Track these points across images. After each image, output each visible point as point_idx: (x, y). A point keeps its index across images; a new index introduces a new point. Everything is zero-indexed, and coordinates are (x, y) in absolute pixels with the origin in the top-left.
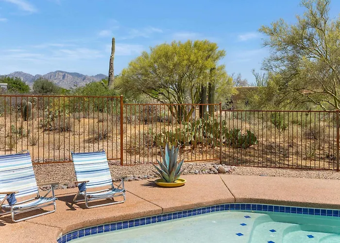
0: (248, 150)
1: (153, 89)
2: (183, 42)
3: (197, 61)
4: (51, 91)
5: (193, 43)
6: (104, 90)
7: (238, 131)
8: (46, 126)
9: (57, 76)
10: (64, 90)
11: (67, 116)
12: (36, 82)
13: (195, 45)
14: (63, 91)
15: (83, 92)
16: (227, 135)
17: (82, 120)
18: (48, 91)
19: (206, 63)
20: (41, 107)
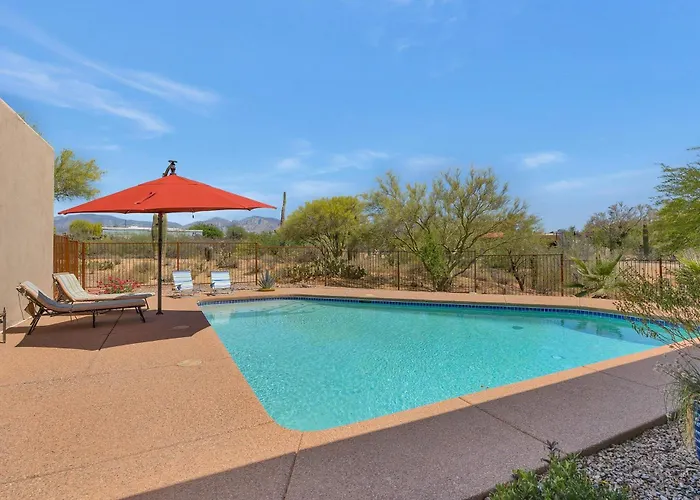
3: (338, 213)
8: (221, 264)
9: (252, 221)
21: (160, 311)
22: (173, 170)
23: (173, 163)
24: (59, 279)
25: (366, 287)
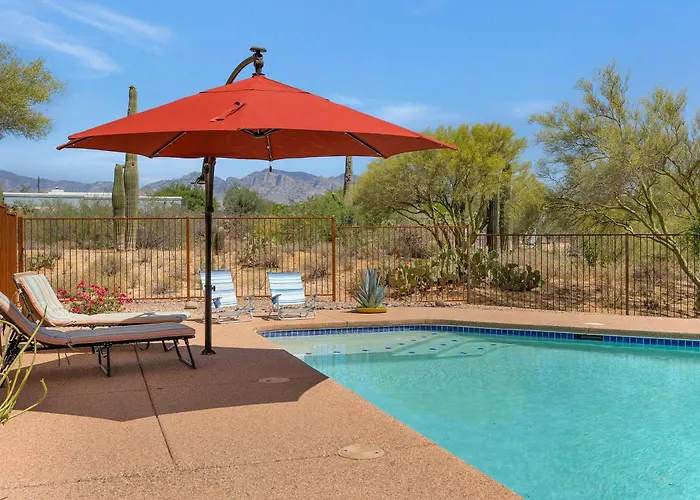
0: (527, 294)
1: (409, 204)
2: (456, 128)
3: (473, 159)
4: (254, 208)
5: (470, 129)
6: (338, 206)
7: (512, 266)
8: (245, 261)
9: (265, 178)
10: (277, 205)
11: (274, 246)
12: (229, 193)
13: (473, 132)
14: (276, 208)
15: (302, 211)
16: (495, 272)
17: (297, 254)
18: (249, 210)
19: (489, 161)
20: (238, 237)
21: (208, 349)
22: (259, 66)
23: (258, 52)
24: (25, 284)
25: (548, 307)
